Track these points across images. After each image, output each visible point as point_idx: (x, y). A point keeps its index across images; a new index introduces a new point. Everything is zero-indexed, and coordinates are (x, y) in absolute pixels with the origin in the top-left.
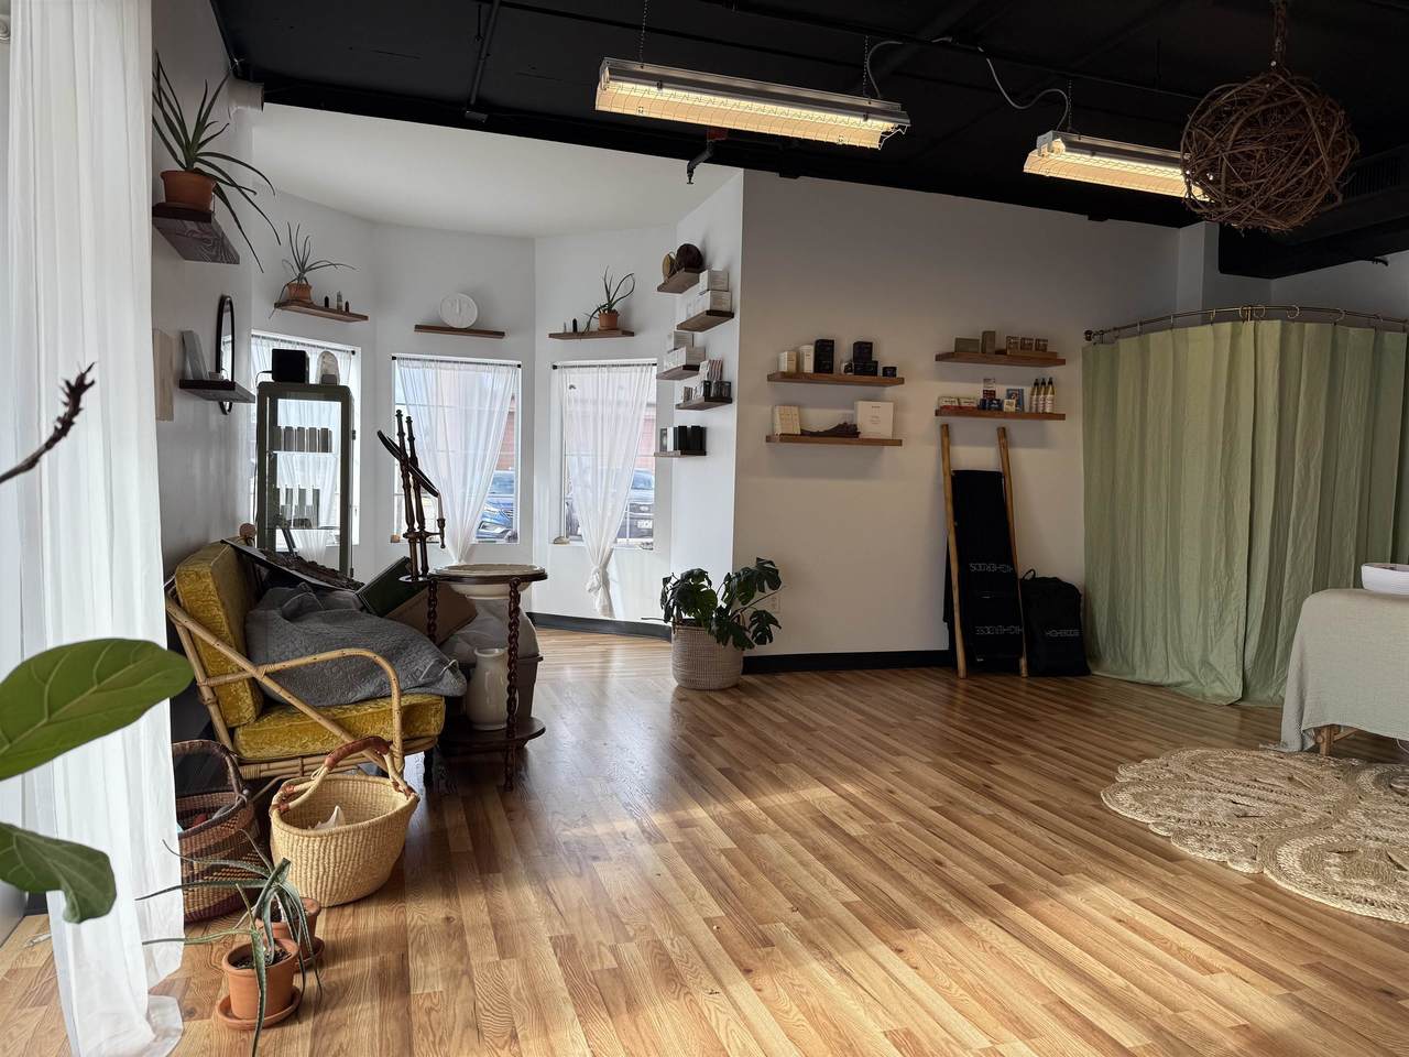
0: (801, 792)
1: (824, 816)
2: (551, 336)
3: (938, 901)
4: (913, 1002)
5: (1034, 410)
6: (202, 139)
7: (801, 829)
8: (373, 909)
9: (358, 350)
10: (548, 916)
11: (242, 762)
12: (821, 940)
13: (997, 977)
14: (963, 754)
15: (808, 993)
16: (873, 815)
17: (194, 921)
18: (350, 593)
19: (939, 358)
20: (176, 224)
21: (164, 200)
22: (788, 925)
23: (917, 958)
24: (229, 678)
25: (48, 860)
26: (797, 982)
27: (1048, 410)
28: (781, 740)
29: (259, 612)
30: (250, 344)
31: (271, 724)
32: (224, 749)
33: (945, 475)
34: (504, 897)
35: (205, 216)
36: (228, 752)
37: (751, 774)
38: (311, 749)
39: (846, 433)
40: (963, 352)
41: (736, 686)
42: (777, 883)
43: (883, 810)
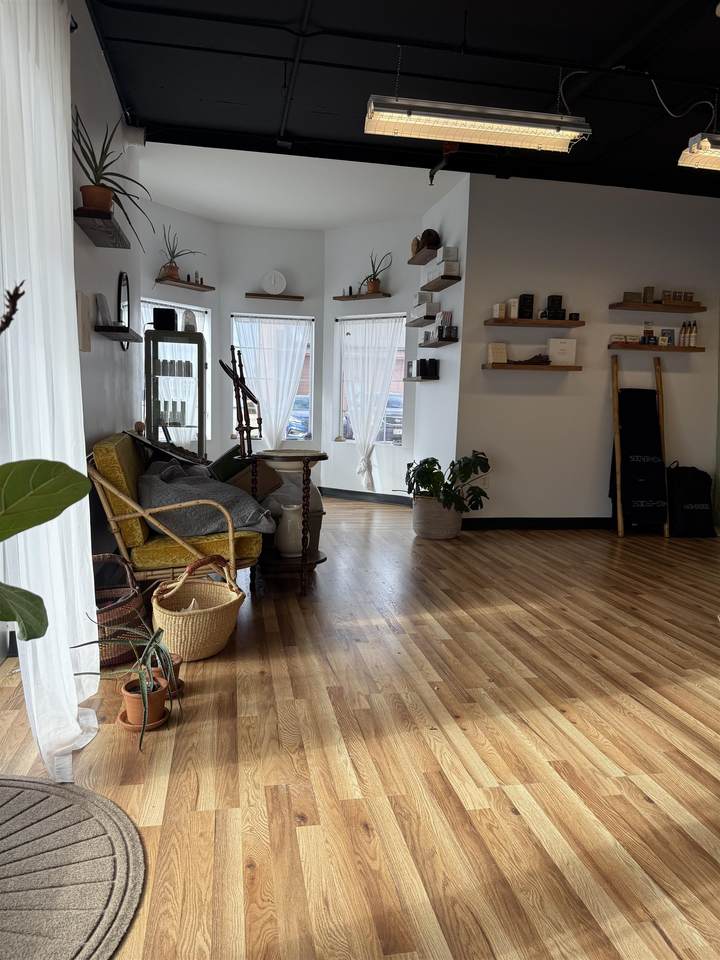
0: (500, 608)
1: (515, 623)
2: (335, 298)
3: (593, 681)
4: (571, 745)
5: (682, 345)
6: (106, 163)
7: (497, 630)
8: (215, 664)
9: (209, 311)
10: (326, 674)
11: (135, 570)
12: (509, 701)
13: (631, 731)
14: (618, 587)
15: (498, 734)
16: (550, 624)
17: (106, 666)
18: (204, 467)
19: (612, 307)
20: (89, 221)
21: (82, 205)
22: (486, 690)
23: (575, 716)
24: (127, 516)
25: (8, 601)
26: (490, 726)
27: (692, 345)
28: (485, 573)
29: (146, 476)
30: (140, 306)
31: (152, 546)
32: (124, 560)
33: (613, 391)
34: (298, 661)
35: (108, 216)
36: (126, 562)
37: (464, 594)
38: (178, 563)
39: (541, 361)
40: (630, 302)
41: (457, 538)
42: (480, 663)
43: (556, 620)
